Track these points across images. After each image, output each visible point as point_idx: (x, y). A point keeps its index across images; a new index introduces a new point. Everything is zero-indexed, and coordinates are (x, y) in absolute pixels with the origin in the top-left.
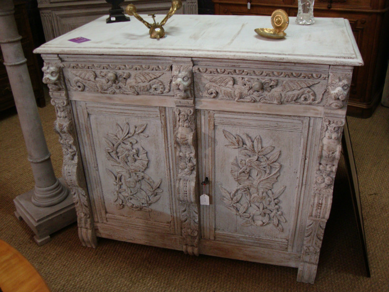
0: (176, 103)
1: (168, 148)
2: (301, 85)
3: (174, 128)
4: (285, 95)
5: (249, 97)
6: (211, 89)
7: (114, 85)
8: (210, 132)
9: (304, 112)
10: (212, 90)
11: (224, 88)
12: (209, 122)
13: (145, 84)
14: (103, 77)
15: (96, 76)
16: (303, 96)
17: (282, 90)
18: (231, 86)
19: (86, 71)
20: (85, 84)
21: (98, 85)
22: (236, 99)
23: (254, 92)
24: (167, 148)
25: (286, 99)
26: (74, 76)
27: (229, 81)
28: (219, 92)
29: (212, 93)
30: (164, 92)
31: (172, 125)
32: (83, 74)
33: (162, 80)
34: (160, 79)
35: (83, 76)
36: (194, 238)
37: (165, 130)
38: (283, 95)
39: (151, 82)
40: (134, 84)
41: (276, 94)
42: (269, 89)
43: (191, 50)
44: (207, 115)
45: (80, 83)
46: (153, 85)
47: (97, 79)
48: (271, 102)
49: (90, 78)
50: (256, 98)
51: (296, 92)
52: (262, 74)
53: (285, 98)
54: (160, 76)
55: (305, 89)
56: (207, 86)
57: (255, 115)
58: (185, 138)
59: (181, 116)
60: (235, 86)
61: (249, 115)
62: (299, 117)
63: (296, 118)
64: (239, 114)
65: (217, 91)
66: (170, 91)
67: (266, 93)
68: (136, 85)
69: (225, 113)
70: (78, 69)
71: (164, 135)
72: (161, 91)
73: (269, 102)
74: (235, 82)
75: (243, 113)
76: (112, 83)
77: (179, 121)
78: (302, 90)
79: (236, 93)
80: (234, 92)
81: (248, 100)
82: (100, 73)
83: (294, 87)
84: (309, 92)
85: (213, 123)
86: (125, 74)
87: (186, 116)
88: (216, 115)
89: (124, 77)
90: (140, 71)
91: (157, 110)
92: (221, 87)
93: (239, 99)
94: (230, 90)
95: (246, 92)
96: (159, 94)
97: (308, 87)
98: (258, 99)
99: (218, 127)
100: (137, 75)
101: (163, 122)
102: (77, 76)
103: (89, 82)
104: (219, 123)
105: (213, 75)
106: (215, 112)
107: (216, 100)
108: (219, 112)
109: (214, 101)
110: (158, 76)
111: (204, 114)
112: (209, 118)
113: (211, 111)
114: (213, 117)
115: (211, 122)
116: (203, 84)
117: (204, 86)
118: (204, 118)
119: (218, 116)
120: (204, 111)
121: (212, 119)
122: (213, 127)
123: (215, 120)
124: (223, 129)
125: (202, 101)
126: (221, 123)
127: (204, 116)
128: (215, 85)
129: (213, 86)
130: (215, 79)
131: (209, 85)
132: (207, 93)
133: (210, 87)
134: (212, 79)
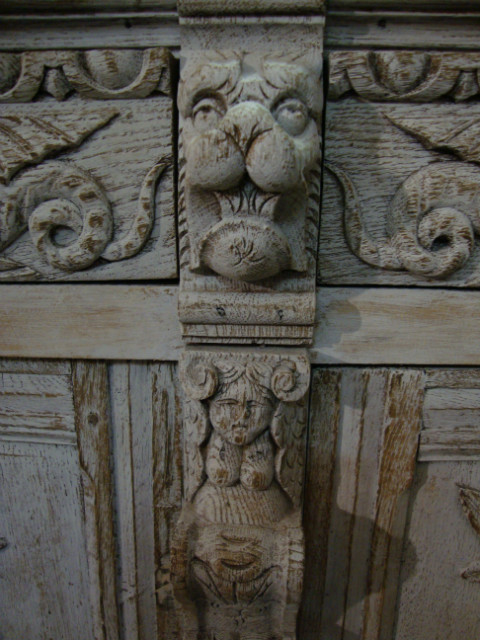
0: (187, 324)
1: (120, 607)
3: (157, 496)
6: (444, 213)
8: (387, 504)
12: (389, 444)
24: (111, 612)
29: (443, 241)
30: (110, 252)
31: (146, 474)
33: (100, 168)
34: (86, 156)
37: (104, 507)
44: (377, 404)
46: (36, 203)
54: (87, 137)
56: (419, 186)
58: (255, 558)
59: (220, 414)
66: (147, 242)
71: (99, 531)
72: (90, 244)
77: (204, 446)
85: (410, 449)
87: (258, 412)
91: (58, 384)
96: (74, 267)
101: (91, 457)
104: (447, 443)
105: (459, 112)
106: (433, 378)
107: (446, 292)
108: (459, 375)
109: (438, 303)
110: (75, 137)
111: (359, 397)
112: (390, 421)
113: (408, 374)
114: (415, 408)
115: (402, 446)
116: (389, 178)
117: (388, 193)
118: (362, 422)
119: (450, 404)
120: (366, 379)
121: (406, 423)
122: (409, 473)
123: (424, 428)
124: (458, 479)
125: (358, 306)
126: (463, 443)
127: (364, 405)
128: (474, 181)
129: (463, 189)
130: (473, 139)
131: (436, 180)
132: (410, 235)
133: (440, 194)
134: (457, 134)
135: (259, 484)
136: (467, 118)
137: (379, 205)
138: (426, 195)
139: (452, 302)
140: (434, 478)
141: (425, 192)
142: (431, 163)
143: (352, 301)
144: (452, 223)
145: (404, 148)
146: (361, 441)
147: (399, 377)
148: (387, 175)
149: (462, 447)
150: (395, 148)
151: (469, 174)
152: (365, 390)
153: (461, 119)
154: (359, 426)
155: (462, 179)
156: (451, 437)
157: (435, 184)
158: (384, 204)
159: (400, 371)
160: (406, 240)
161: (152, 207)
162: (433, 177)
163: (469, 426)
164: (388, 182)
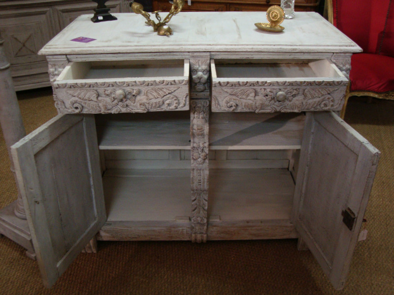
2: (322, 92)
4: (306, 103)
5: (269, 108)
6: (231, 103)
7: (120, 103)
11: (244, 101)
13: (157, 100)
14: (108, 95)
15: (98, 95)
16: (323, 103)
17: (304, 99)
18: (252, 98)
19: (87, 90)
20: (83, 105)
21: (100, 105)
23: (275, 102)
26: (70, 96)
27: (251, 93)
29: (231, 106)
30: (179, 107)
32: (82, 94)
33: (177, 95)
34: (174, 94)
35: (82, 95)
36: (203, 225)
38: (304, 103)
39: (164, 98)
40: (145, 101)
41: (297, 103)
42: (290, 98)
43: (210, 45)
45: (77, 104)
46: (166, 100)
47: (100, 98)
49: (92, 98)
50: (276, 108)
53: (306, 106)
54: (175, 91)
55: (325, 96)
58: (202, 128)
60: (257, 98)
66: (185, 105)
67: (287, 102)
68: (148, 102)
70: (76, 89)
72: (175, 106)
74: (256, 94)
76: (119, 102)
78: (323, 97)
79: (257, 104)
82: (105, 92)
83: (315, 94)
84: (329, 99)
86: (135, 91)
87: (202, 108)
89: (134, 94)
90: (152, 87)
93: (260, 110)
95: (267, 102)
97: (329, 94)
98: (278, 109)
100: (148, 91)
102: (75, 96)
103: (89, 102)
110: (173, 91)
128: (235, 98)
129: (234, 100)
130: (235, 92)
134: (233, 92)
135: (202, 118)
136: (235, 89)
138: (228, 101)
144: (233, 104)
145: (225, 93)
157: (230, 99)
161: (185, 101)
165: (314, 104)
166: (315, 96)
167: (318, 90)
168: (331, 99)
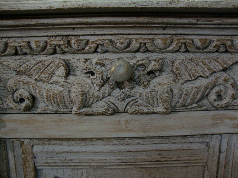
4: (180, 90)
5: (101, 103)
6: (20, 91)
9: (213, 125)
10: (23, 92)
11: (46, 86)
16: (214, 91)
17: (174, 81)
22: (75, 109)
23: (113, 89)
25: (181, 101)
27: (57, 68)
28: (37, 96)
38: (176, 91)
42: (145, 79)
44: (19, 150)
48: (151, 109)
50: (117, 102)
51: (202, 83)
52: (128, 46)
55: (218, 75)
56: (11, 83)
57: (115, 141)
60: (71, 79)
61: (104, 142)
62: (202, 136)
63: (197, 139)
64: (82, 143)
65: (33, 93)
67: (139, 89)
69: (55, 142)
73: (145, 110)
75: (91, 139)
78: (213, 77)
79: (73, 95)
80: (69, 91)
81: (101, 110)
83: (196, 71)
84: (226, 80)
85: (32, 165)
88: (36, 149)
92: (39, 83)
93: (79, 108)
94: (61, 89)
95: (94, 91)
98: (121, 106)
99: (44, 172)
104: (44, 163)
105: (22, 58)
106: (34, 142)
107: (32, 115)
108: (43, 141)
109: (30, 118)
111: (12, 148)
112: (23, 156)
113: (26, 141)
114: (30, 152)
115: (29, 164)
116: (4, 80)
117: (4, 85)
118: (14, 156)
119: (42, 150)
120: (13, 142)
121: (28, 156)
122: (33, 173)
123: (35, 158)
124: (54, 174)
125: (4, 120)
126: (50, 163)
127: (14, 151)
128: (27, 81)
129: (24, 84)
130: (25, 67)
131: (15, 81)
132: (10, 99)
133: (17, 85)
134: (21, 66)
136: (24, 60)
137: (2, 89)
138: (13, 86)
139: (34, 118)
140: (45, 174)
141: (12, 85)
142: (16, 75)
143: (2, 118)
144: (22, 94)
145: (7, 71)
146: (15, 162)
147: (23, 142)
148: (3, 79)
149: (49, 164)
150: (4, 71)
151: (25, 78)
152: (13, 146)
153: (22, 60)
154: (14, 157)
155: (23, 80)
156: (45, 161)
157: (15, 82)
158: (4, 89)
159: (24, 140)
160: (9, 100)
162: (14, 80)
163: (51, 157)
164: (4, 82)
165: (197, 93)
166: (197, 75)
167: (202, 62)
168: (230, 83)
